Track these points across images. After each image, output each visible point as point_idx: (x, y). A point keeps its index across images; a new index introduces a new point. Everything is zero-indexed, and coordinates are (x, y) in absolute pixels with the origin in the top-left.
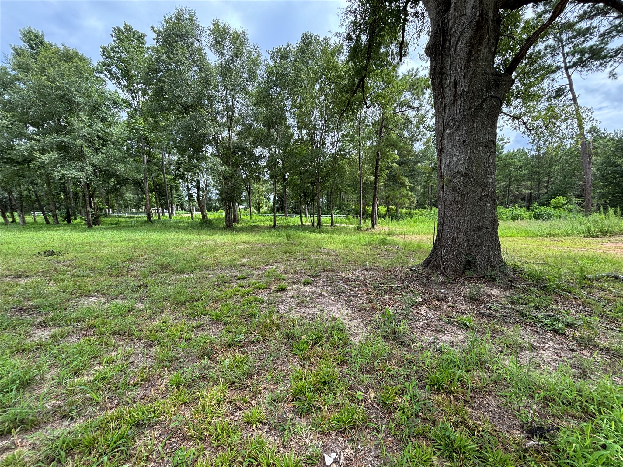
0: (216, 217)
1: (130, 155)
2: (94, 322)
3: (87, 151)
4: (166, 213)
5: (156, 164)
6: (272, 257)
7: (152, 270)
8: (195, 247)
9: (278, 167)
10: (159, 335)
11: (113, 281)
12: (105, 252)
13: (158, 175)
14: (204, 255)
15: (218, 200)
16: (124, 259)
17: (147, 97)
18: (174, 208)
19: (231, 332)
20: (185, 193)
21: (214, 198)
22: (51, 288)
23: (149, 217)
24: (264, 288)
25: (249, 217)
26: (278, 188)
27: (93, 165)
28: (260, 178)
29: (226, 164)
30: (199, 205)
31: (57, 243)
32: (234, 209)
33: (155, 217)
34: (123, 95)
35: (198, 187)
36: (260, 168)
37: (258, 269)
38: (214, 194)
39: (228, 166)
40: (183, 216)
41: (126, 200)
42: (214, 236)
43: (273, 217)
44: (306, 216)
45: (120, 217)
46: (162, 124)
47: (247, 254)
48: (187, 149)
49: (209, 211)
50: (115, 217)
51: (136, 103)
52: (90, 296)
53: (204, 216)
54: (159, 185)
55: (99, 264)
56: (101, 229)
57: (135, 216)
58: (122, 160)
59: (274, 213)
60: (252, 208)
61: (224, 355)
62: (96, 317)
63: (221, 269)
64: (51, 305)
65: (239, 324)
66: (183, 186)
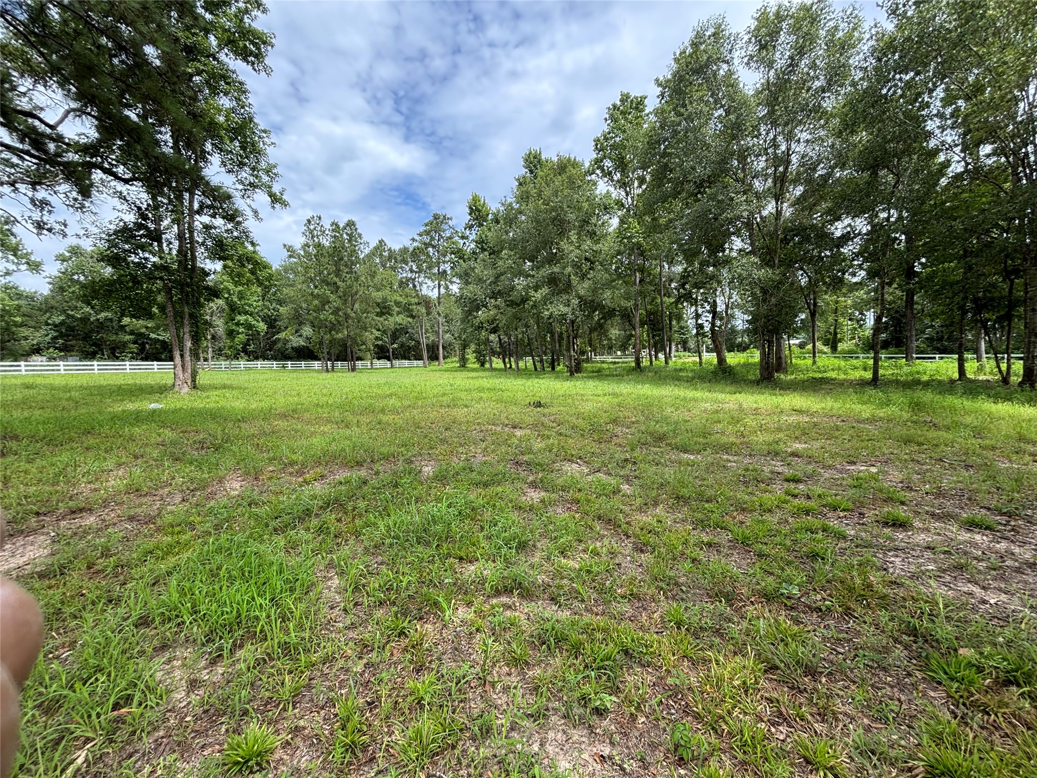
0: (742, 361)
1: (619, 276)
2: (578, 495)
3: (574, 279)
4: (661, 356)
5: (650, 283)
6: (867, 448)
7: (642, 441)
8: (705, 411)
9: (893, 250)
10: (652, 539)
11: (595, 448)
12: (588, 407)
13: (654, 299)
14: (720, 426)
15: (747, 331)
16: (608, 420)
17: (644, 187)
18: (673, 347)
19: (772, 574)
20: (691, 323)
21: (740, 328)
22: (538, 445)
23: (638, 361)
24: (844, 510)
25: (809, 362)
26: (888, 298)
27: (580, 297)
28: (841, 281)
29: (767, 264)
30: (714, 341)
31: (543, 393)
32: (779, 346)
33: (645, 363)
34: (617, 194)
35: (714, 312)
36: (844, 260)
37: (830, 467)
38: (740, 321)
39: (772, 267)
40: (687, 360)
41: (611, 339)
42: (738, 395)
43: (871, 362)
44: (979, 359)
45: (603, 362)
46: (662, 221)
47: (804, 434)
48: (700, 252)
49: (729, 351)
50: (597, 362)
51: (629, 199)
52: (572, 462)
53: (721, 360)
54: (652, 314)
55: (581, 423)
56: (583, 378)
57: (620, 360)
58: (609, 285)
59: (876, 353)
60: (819, 345)
61: (756, 609)
62: (580, 490)
63: (750, 455)
64: (539, 464)
65: (789, 563)
66: (689, 311)
